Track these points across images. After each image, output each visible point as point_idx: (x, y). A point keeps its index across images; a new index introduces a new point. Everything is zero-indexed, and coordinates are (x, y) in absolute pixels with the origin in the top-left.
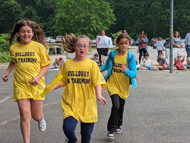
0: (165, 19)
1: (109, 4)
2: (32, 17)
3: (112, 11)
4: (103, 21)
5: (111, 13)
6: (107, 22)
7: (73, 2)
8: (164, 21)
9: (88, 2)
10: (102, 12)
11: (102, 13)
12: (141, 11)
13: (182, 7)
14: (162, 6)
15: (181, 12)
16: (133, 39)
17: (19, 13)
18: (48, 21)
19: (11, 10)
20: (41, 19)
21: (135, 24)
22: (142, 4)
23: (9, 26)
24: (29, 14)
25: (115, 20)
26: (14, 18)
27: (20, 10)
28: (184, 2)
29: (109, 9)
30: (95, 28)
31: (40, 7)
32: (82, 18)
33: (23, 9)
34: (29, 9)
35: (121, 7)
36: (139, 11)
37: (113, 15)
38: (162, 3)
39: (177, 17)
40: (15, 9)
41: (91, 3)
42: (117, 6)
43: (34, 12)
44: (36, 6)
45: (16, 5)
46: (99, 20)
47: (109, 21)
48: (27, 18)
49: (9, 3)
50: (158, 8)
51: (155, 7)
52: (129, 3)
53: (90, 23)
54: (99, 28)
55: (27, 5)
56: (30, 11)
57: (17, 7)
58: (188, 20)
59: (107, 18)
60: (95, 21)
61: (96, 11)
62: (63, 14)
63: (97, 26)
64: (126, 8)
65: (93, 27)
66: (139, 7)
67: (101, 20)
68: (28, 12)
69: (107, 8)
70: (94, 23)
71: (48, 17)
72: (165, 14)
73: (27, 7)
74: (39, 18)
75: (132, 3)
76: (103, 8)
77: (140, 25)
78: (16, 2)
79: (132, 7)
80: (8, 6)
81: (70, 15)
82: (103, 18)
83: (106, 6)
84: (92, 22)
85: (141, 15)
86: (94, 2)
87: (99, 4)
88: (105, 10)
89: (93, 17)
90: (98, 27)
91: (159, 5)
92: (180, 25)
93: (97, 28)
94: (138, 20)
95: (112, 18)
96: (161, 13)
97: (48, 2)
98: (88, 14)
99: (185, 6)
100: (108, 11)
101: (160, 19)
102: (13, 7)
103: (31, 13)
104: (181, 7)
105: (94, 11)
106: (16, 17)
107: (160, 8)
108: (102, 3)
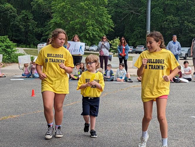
0: (166, 26)
1: (106, 9)
2: (28, 22)
3: (110, 16)
4: (100, 27)
5: (109, 19)
6: (105, 28)
7: (69, 6)
8: (165, 28)
9: (84, 7)
10: (100, 17)
11: (99, 19)
12: (141, 17)
13: (184, 14)
14: (163, 13)
15: (182, 19)
16: (132, 47)
17: (14, 17)
18: (44, 26)
19: (6, 14)
20: (38, 24)
21: (135, 31)
22: (143, 11)
23: (4, 31)
24: (25, 18)
25: (112, 26)
26: (9, 23)
27: (16, 15)
28: (186, 8)
29: (106, 15)
30: (91, 34)
31: (37, 12)
32: (77, 24)
33: (19, 13)
34: (25, 13)
35: (121, 12)
36: (140, 17)
37: (111, 21)
38: (164, 10)
39: (179, 25)
40: (11, 13)
41: (87, 8)
42: (116, 12)
43: (31, 17)
44: (32, 10)
45: (11, 9)
46: (96, 26)
47: (106, 27)
48: (23, 22)
49: (5, 7)
50: (159, 14)
51: (156, 13)
52: (130, 9)
53: (87, 29)
54: (95, 35)
55: (23, 9)
56: (26, 15)
57: (13, 10)
58: (190, 28)
59: (104, 23)
60: (91, 27)
61: (93, 16)
62: (58, 19)
63: (93, 32)
64: (126, 14)
65: (89, 34)
66: (139, 13)
67: (98, 26)
68: (24, 16)
69: (105, 13)
70: (90, 29)
71: (45, 22)
72: (166, 21)
73: (24, 11)
74: (36, 23)
75: (132, 9)
76: (101, 14)
77: (140, 32)
78: (12, 6)
79: (132, 13)
80: (3, 10)
81: (66, 20)
82: (101, 24)
83: (103, 11)
84: (88, 28)
85: (142, 21)
86: (91, 7)
87: (96, 8)
88: (102, 15)
89: (90, 22)
90: (95, 33)
91: (160, 11)
92: (181, 33)
93: (93, 34)
94: (138, 27)
95: (109, 24)
96: (162, 19)
97: (45, 7)
98: (84, 19)
99: (187, 13)
100: (105, 16)
101: (161, 26)
102: (8, 11)
103: (28, 18)
104: (182, 13)
105: (90, 16)
106: (12, 21)
107: (161, 14)
108: (99, 9)
